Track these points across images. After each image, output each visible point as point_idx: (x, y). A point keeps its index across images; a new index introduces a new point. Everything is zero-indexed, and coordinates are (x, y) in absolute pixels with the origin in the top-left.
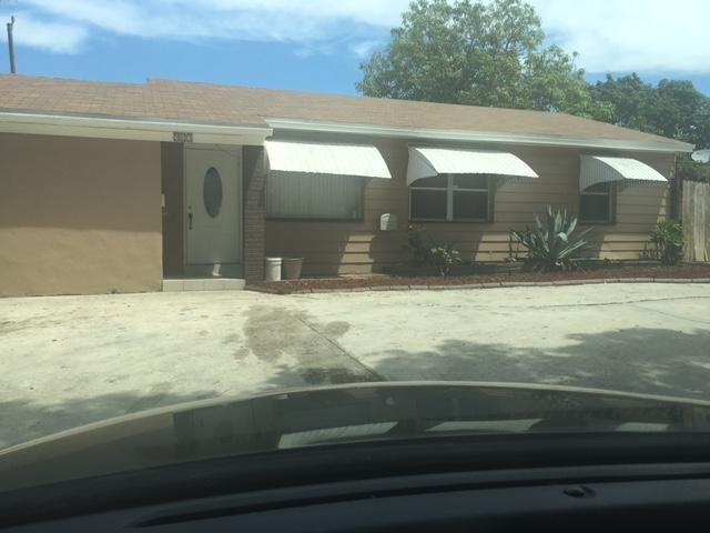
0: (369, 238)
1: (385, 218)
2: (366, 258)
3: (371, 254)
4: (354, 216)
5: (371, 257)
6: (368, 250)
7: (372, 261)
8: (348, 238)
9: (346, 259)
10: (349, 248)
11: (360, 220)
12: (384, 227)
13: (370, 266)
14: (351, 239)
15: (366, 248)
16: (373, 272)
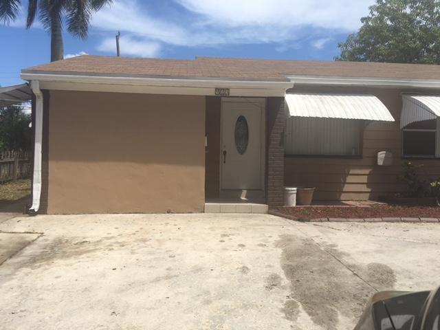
0: (367, 171)
1: (381, 155)
2: (364, 188)
3: (368, 184)
4: (353, 153)
5: (368, 187)
6: (366, 181)
7: (369, 190)
8: (349, 172)
9: (347, 188)
10: (349, 179)
11: (359, 156)
12: (380, 162)
13: (368, 194)
14: (351, 172)
15: (365, 179)
16: (370, 199)
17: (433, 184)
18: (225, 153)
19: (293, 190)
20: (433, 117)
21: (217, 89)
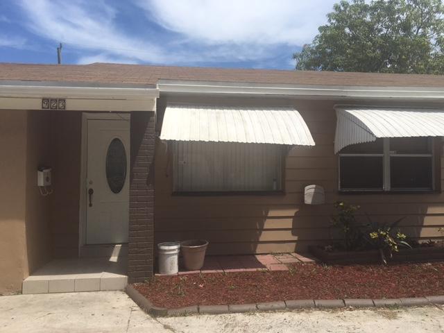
0: (292, 213)
1: (310, 190)
2: (288, 236)
3: (294, 230)
4: (275, 188)
5: (293, 234)
6: (291, 227)
7: (296, 238)
8: (267, 213)
9: (265, 236)
10: (268, 224)
11: (281, 192)
12: (308, 200)
13: (294, 244)
14: (271, 213)
15: (289, 223)
16: (296, 252)
17: (374, 235)
18: (91, 191)
19: (173, 249)
20: (372, 139)
21: (44, 100)
